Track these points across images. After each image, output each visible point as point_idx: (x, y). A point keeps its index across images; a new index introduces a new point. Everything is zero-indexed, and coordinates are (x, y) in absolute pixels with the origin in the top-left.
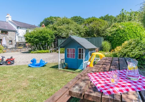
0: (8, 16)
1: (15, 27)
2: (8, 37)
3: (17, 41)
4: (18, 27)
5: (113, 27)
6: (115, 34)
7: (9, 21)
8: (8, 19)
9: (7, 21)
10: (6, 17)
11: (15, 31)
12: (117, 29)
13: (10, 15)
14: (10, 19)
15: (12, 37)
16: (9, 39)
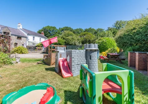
0: (19, 25)
1: (26, 34)
2: (21, 42)
3: (27, 45)
4: (28, 34)
5: (100, 39)
6: (101, 44)
7: (21, 29)
8: (19, 27)
9: (18, 29)
10: (18, 25)
11: (26, 37)
12: (102, 41)
13: (21, 24)
14: (21, 27)
15: (24, 41)
16: (22, 43)
